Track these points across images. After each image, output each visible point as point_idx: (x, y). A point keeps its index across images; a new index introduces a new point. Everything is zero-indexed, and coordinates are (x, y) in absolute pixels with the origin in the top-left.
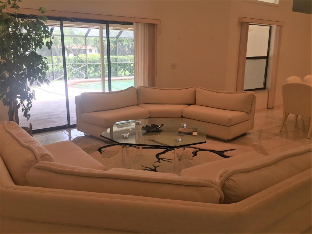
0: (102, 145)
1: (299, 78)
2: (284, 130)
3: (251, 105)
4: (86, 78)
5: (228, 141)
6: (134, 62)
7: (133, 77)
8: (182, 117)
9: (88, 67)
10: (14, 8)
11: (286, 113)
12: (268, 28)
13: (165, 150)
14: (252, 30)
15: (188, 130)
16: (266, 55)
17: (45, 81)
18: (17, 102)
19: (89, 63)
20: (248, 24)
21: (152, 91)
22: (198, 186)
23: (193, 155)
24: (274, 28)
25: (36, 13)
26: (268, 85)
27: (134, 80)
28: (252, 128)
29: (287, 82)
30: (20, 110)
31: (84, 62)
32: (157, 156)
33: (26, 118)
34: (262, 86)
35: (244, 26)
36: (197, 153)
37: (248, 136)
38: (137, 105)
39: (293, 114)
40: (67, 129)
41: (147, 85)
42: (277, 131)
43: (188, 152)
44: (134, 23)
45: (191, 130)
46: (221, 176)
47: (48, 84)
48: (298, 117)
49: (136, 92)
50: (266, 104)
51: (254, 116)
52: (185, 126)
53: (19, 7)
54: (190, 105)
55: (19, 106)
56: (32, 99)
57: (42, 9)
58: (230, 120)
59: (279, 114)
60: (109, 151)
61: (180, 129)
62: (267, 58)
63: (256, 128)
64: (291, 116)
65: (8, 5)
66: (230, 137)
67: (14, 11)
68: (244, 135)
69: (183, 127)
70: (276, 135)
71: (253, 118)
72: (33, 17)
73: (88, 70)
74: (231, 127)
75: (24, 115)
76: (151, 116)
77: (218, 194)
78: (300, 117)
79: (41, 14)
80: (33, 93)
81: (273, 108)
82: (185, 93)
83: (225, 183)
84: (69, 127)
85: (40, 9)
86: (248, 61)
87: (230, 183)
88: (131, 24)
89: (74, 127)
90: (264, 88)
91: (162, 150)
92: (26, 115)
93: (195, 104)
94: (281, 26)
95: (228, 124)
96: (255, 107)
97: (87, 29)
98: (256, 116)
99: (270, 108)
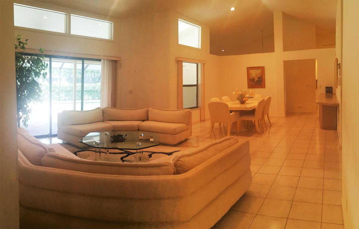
0: (76, 150)
1: (218, 99)
2: (212, 134)
3: (189, 119)
4: (59, 100)
5: (175, 146)
6: (101, 89)
7: (100, 101)
8: (138, 130)
9: (60, 92)
10: (22, 49)
11: (213, 123)
12: (196, 64)
13: (127, 154)
14: (185, 66)
15: (146, 138)
16: (196, 84)
17: (40, 101)
18: (20, 115)
19: (61, 89)
20: (182, 61)
21: (114, 110)
22: (159, 166)
23: (148, 157)
24: (200, 65)
25: (38, 52)
26: (200, 105)
27: (100, 103)
28: (191, 135)
29: (211, 101)
30: (21, 121)
31: (58, 88)
32: (122, 159)
33: (25, 126)
34: (195, 106)
35: (179, 63)
36: (152, 155)
37: (189, 141)
38: (103, 121)
39: (217, 122)
40: (49, 137)
41: (110, 106)
42: (208, 135)
43: (145, 155)
44: (102, 60)
45: (148, 138)
46: (174, 160)
47: (41, 103)
48: (221, 125)
49: (102, 111)
50: (200, 118)
51: (191, 126)
52: (143, 135)
53: (25, 48)
54: (144, 121)
55: (21, 118)
56: (29, 113)
57: (42, 49)
58: (175, 129)
59: (208, 124)
60: (82, 155)
61: (140, 138)
62: (197, 85)
63: (194, 135)
64: (217, 125)
65: (18, 46)
66: (176, 143)
67: (22, 50)
68: (186, 140)
69: (141, 136)
70: (208, 138)
71: (191, 128)
72: (36, 55)
73: (61, 94)
74: (176, 135)
75: (24, 124)
76: (114, 129)
77: (172, 170)
78: (222, 124)
79: (40, 53)
80: (31, 109)
81: (204, 120)
82: (140, 112)
83: (177, 163)
84: (51, 136)
85: (41, 49)
86: (184, 88)
87: (180, 163)
88: (100, 60)
89: (55, 136)
90: (197, 107)
91: (125, 155)
92: (25, 124)
93: (148, 120)
94: (204, 64)
95: (174, 133)
96: (192, 121)
97: (62, 63)
98: (193, 127)
99: (202, 120)
